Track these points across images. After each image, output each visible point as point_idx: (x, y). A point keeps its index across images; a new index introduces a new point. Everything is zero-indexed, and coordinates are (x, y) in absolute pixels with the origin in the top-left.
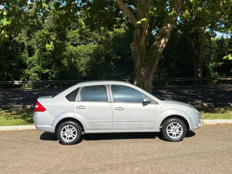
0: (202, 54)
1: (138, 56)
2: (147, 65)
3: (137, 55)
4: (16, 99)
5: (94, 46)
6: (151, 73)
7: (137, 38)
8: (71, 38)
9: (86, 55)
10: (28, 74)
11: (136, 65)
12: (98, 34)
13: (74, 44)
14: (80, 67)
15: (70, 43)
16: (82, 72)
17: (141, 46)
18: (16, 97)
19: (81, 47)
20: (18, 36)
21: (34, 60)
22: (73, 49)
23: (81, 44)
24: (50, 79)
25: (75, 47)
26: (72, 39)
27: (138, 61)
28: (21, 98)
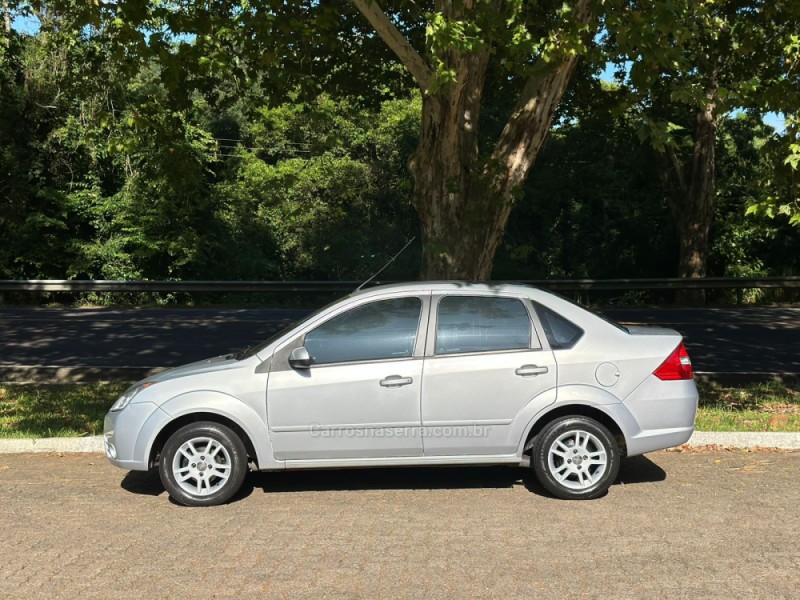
0: (707, 196)
1: (434, 199)
2: (466, 231)
3: (429, 194)
4: (26, 344)
5: (337, 163)
6: (480, 261)
7: (431, 133)
8: (260, 134)
9: (309, 195)
10: (99, 258)
11: (429, 230)
12: (352, 121)
13: (268, 155)
14: (286, 234)
15: (255, 150)
16: (292, 253)
17: (445, 162)
18: (29, 337)
19: (292, 164)
20: (65, 126)
21: (123, 209)
22: (264, 171)
23: (291, 157)
24: (174, 275)
25: (271, 167)
26: (261, 139)
27: (433, 217)
28: (44, 342)
